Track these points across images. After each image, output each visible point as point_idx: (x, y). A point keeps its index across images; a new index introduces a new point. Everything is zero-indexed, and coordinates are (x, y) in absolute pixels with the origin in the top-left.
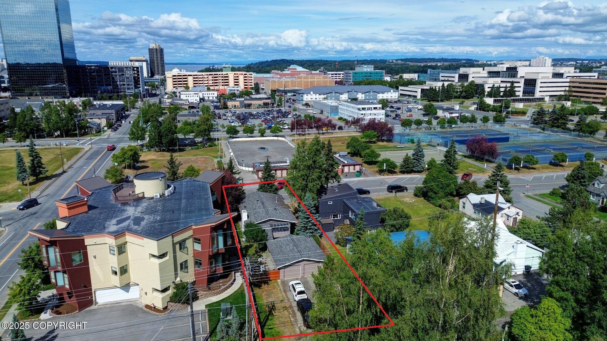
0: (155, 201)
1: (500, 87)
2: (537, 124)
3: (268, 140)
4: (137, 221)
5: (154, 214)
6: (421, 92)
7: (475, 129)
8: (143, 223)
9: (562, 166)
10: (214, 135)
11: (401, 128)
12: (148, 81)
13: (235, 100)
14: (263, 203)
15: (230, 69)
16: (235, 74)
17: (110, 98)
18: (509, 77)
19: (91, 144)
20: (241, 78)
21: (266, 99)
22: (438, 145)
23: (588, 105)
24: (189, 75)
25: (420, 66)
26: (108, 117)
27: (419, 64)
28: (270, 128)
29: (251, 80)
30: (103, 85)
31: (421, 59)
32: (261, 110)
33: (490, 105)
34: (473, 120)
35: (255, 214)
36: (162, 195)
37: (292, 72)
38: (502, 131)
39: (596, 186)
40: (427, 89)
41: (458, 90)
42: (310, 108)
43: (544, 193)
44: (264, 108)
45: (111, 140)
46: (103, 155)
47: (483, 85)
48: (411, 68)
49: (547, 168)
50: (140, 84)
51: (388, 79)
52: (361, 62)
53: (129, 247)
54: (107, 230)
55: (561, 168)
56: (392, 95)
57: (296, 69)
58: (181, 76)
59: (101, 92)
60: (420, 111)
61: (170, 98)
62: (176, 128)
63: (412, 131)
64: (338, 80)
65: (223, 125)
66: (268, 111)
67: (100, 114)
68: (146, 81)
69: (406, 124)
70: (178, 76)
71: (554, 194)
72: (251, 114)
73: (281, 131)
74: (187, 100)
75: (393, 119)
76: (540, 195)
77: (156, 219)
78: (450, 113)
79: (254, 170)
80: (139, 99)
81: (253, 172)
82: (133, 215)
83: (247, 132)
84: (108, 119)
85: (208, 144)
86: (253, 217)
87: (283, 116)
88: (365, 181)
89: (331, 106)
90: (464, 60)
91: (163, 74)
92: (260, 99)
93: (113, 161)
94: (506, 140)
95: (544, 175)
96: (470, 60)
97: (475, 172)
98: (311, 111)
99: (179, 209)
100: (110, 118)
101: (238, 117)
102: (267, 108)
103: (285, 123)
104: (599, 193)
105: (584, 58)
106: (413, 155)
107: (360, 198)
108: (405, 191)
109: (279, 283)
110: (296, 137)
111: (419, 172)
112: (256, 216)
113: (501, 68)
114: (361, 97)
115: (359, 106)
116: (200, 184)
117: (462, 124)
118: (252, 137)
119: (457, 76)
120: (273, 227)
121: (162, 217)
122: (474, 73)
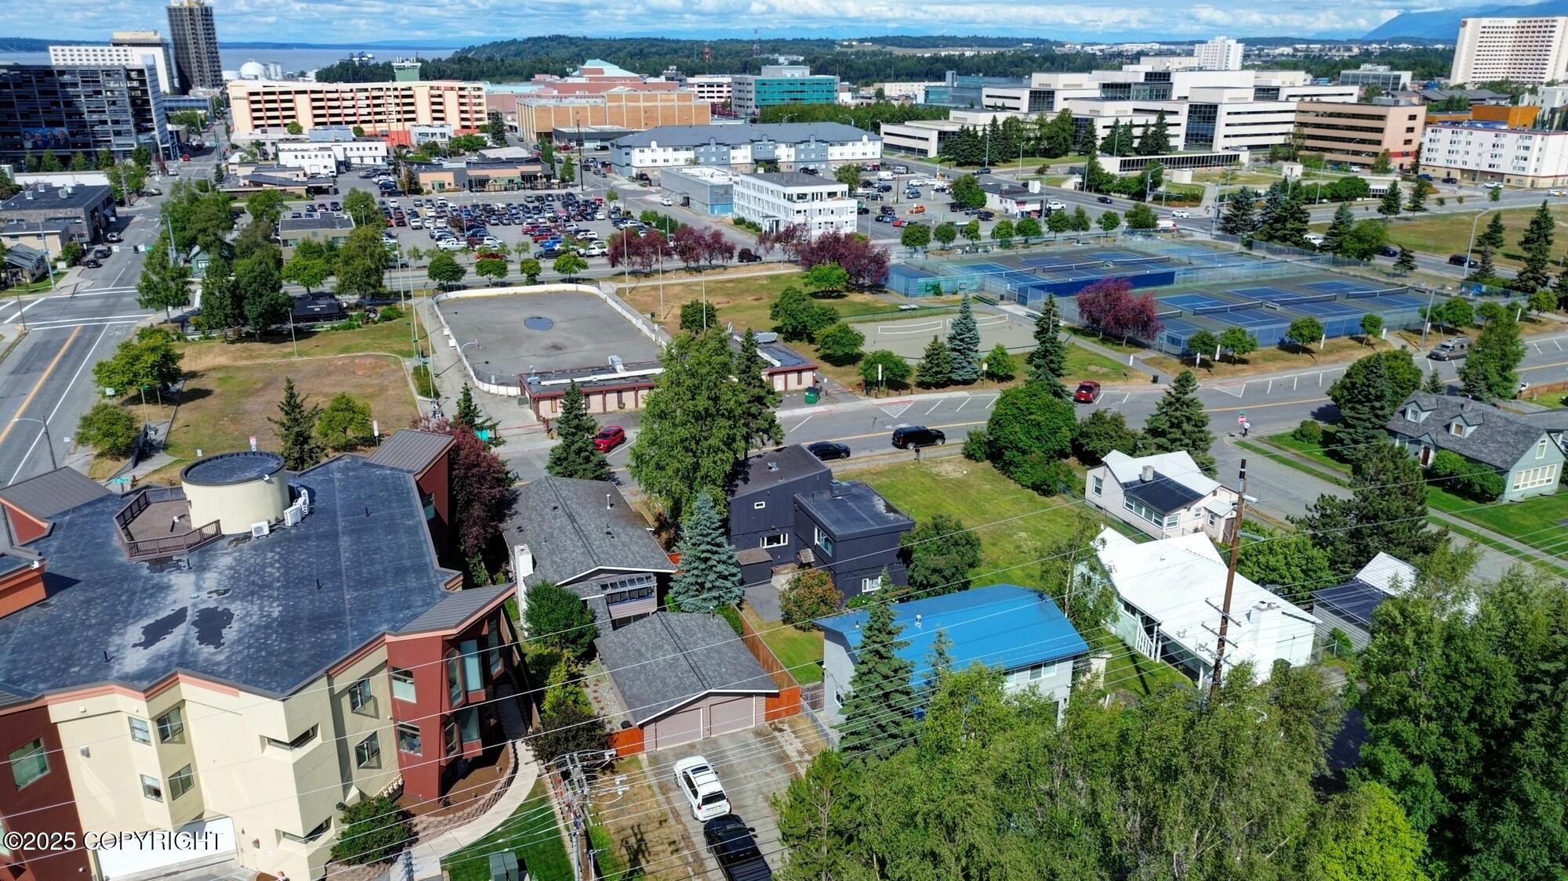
0: (255, 548)
1: (1132, 126)
2: (1232, 231)
3: (550, 293)
4: (211, 625)
5: (261, 598)
6: (940, 139)
7: (1086, 247)
8: (230, 634)
9: (1310, 352)
10: (394, 281)
11: (903, 248)
12: (174, 104)
13: (439, 168)
14: (571, 518)
15: (417, 73)
16: (432, 88)
17: (65, 164)
18: (1151, 98)
19: (23, 318)
20: (451, 101)
21: (528, 161)
22: (1002, 298)
23: (1343, 175)
24: (297, 92)
25: (923, 58)
26: (67, 229)
27: (919, 53)
28: (550, 254)
29: (480, 104)
30: (38, 125)
31: (920, 39)
32: (518, 197)
33: (1113, 176)
34: (1080, 222)
35: (552, 553)
36: (276, 526)
37: (591, 79)
38: (1152, 250)
39: (1409, 416)
40: (954, 133)
41: (1032, 135)
42: (652, 189)
43: (1279, 432)
44: (525, 189)
45: (81, 304)
46: (65, 356)
47: (1092, 120)
48: (901, 64)
49: (1275, 359)
50: (151, 120)
51: (845, 98)
52: (769, 46)
53: (192, 717)
54: (116, 670)
55: (1307, 356)
56: (865, 149)
57: (601, 71)
58: (273, 93)
59: (35, 146)
60: (940, 194)
61: (249, 163)
62: (279, 263)
63: (932, 258)
64: (716, 100)
65: (416, 250)
66: (539, 198)
67: (41, 220)
68: (167, 104)
69: (915, 237)
70: (265, 93)
71: (1304, 436)
72: (489, 211)
73: (585, 267)
74: (300, 168)
75: (877, 220)
76: (1270, 438)
77: (269, 616)
78: (1018, 203)
79: (523, 393)
80: (154, 166)
81: (522, 401)
82: (195, 605)
83: (489, 272)
84: (66, 237)
85: (380, 309)
86: (547, 563)
87: (580, 214)
88: (831, 416)
89: (711, 186)
90: (1028, 41)
91: (218, 81)
92: (511, 162)
93: (99, 382)
94: (1168, 278)
95: (1270, 379)
96: (1044, 41)
97: (1105, 376)
98: (656, 198)
99: (336, 574)
100: (72, 231)
101: (456, 222)
102: (532, 188)
103: (592, 240)
104: (1415, 435)
105: (1309, 36)
106: (952, 339)
107: (840, 488)
108: (939, 442)
109: (645, 764)
110: (629, 283)
111: (966, 383)
112: (556, 559)
113: (1133, 74)
114: (784, 154)
115: (790, 190)
116: (385, 477)
117: (1052, 234)
118: (504, 285)
119: (1025, 95)
120: (610, 591)
121: (286, 608)
122: (1067, 87)
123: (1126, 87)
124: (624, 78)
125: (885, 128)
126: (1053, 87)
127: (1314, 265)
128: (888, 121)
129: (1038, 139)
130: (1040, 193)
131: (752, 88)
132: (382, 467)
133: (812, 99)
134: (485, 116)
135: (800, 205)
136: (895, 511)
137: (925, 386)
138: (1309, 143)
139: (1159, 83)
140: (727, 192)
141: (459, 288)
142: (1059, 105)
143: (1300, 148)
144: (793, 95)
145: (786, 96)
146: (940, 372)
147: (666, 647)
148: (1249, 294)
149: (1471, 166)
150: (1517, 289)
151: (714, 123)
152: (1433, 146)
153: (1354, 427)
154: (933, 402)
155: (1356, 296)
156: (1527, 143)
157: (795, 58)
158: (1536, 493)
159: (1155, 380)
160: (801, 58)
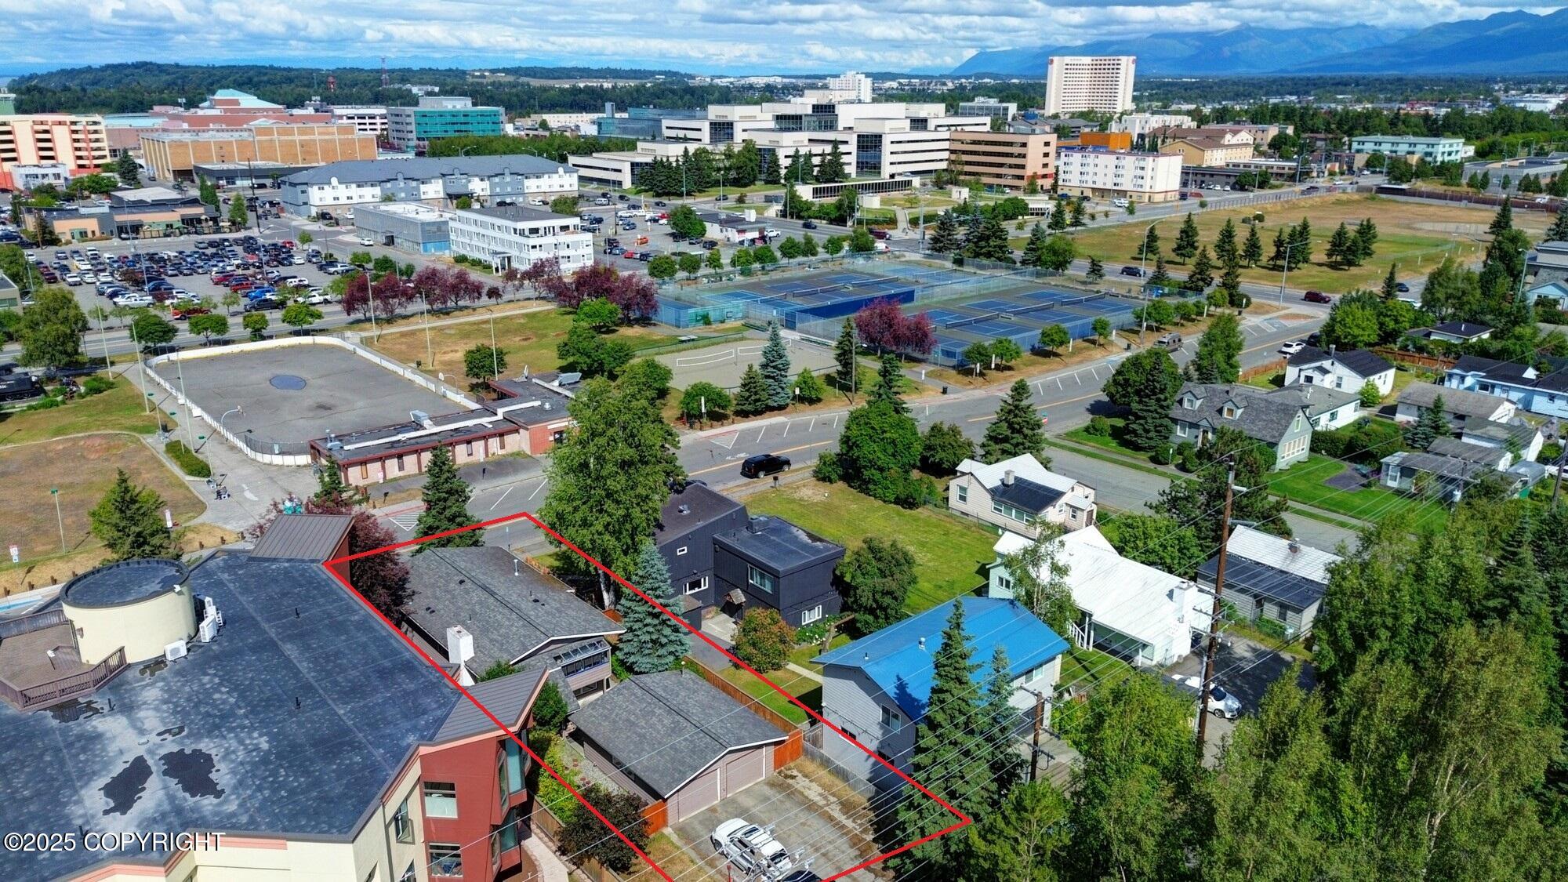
0: (180, 673)
1: (810, 155)
2: (939, 250)
3: (283, 348)
4: (189, 771)
5: (231, 730)
6: (633, 170)
7: (820, 271)
8: (222, 778)
9: (1056, 355)
10: (94, 345)
13: (73, 214)
14: (488, 590)
16: (34, 123)
18: (821, 129)
20: (61, 136)
21: (185, 203)
22: (770, 324)
23: (1002, 196)
27: (556, 84)
29: (98, 140)
31: (555, 70)
32: (188, 242)
33: (811, 203)
34: (809, 248)
35: (485, 631)
36: (195, 644)
37: (226, 110)
39: (1186, 405)
40: (647, 164)
41: (722, 165)
42: (343, 229)
43: (1073, 429)
44: (189, 233)
47: (774, 150)
49: (1034, 364)
51: (509, 129)
55: (1059, 359)
56: (562, 181)
57: (236, 102)
60: (656, 225)
63: (686, 288)
66: (213, 244)
69: (663, 269)
71: (1095, 431)
72: (159, 260)
73: (319, 316)
76: (1067, 434)
77: (258, 749)
78: (739, 231)
82: (151, 752)
85: (81, 381)
86: (485, 642)
87: (274, 259)
89: (423, 224)
90: (661, 73)
92: (160, 205)
94: (909, 296)
95: (1037, 382)
96: (676, 74)
98: (352, 238)
99: (307, 688)
101: (129, 276)
102: (199, 233)
103: (305, 286)
104: (1194, 421)
105: (906, 71)
106: (764, 366)
107: (759, 523)
108: (786, 468)
109: (674, 838)
110: (373, 331)
111: (781, 408)
112: (495, 636)
113: (801, 105)
114: (478, 187)
115: (520, 225)
116: (286, 571)
117: (785, 261)
118: (226, 343)
119: (706, 126)
120: (566, 662)
121: (272, 738)
122: (744, 118)
123: (797, 118)
124: (267, 110)
125: (573, 160)
126: (730, 119)
127: (1019, 278)
128: (573, 153)
129: (728, 169)
130: (757, 222)
131: (412, 120)
132: (274, 560)
133: (477, 131)
134: (107, 153)
135: (534, 240)
136: (821, 540)
137: (744, 414)
138: (967, 168)
139: (825, 114)
140: (439, 229)
141: (172, 350)
142: (739, 136)
143: (961, 173)
144: (456, 127)
145: (448, 127)
146: (758, 400)
147: (658, 711)
148: (982, 306)
149: (1099, 185)
150: (1191, 289)
151: (381, 158)
152: (1067, 168)
153: (1144, 418)
154: (757, 431)
155: (1068, 303)
156: (1142, 164)
157: (429, 88)
158: (1294, 461)
159: (945, 391)
160: (437, 89)
